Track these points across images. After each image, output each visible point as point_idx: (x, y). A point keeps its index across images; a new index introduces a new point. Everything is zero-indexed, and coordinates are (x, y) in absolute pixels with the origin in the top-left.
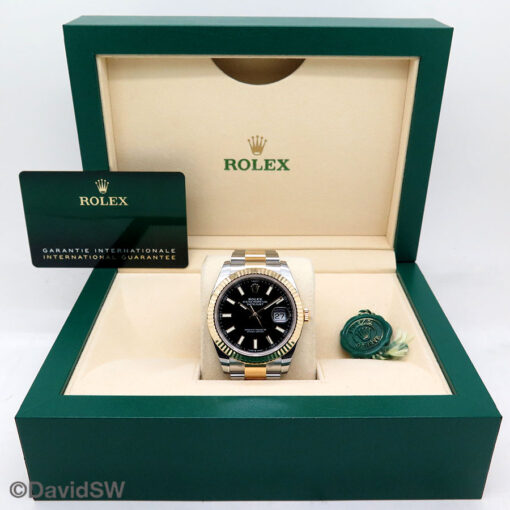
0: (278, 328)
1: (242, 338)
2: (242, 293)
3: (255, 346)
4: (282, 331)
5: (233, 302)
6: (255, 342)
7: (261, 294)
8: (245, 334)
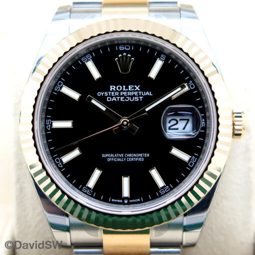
0: (175, 152)
1: (97, 173)
2: (96, 75)
3: (126, 192)
4: (185, 157)
5: (75, 96)
6: (126, 181)
7: (139, 76)
8: (103, 164)
